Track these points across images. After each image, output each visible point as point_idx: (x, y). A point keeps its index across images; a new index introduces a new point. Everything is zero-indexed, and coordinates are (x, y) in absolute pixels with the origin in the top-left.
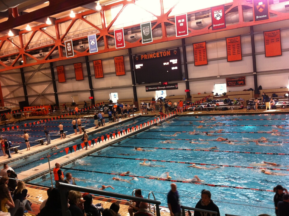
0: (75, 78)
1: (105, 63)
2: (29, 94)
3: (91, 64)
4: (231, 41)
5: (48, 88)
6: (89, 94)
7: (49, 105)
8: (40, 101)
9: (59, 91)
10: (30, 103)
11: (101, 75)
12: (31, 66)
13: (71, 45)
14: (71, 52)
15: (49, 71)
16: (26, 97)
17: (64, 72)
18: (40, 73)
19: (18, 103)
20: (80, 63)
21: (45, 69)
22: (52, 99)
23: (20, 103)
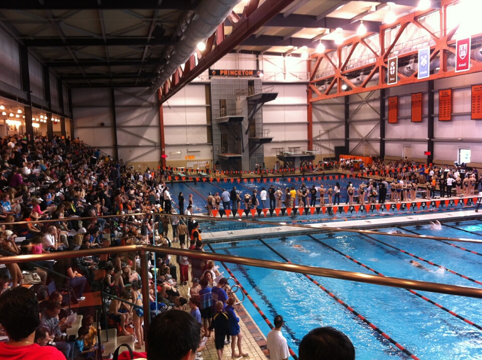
0: (411, 118)
1: (457, 94)
2: (351, 137)
3: (436, 97)
5: (374, 131)
6: (424, 147)
7: (371, 156)
8: (362, 150)
9: (388, 136)
10: (350, 150)
11: (448, 116)
12: (357, 94)
13: (395, 65)
14: (394, 76)
15: (377, 104)
16: (347, 141)
17: (397, 106)
18: (367, 106)
19: (333, 148)
20: (421, 94)
21: (374, 100)
22: (377, 147)
23: (336, 148)
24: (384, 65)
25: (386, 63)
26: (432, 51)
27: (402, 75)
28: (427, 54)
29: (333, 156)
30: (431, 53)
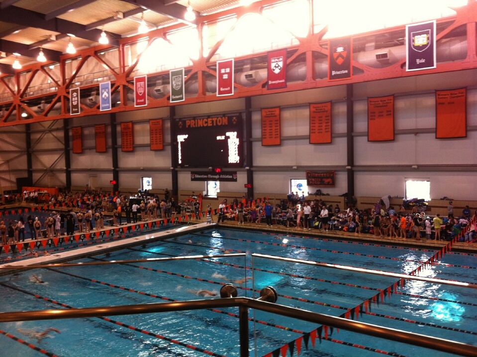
0: (95, 148)
1: (137, 127)
2: (34, 167)
3: (119, 129)
4: (316, 110)
5: (59, 161)
6: (110, 177)
7: (57, 188)
8: (47, 180)
9: (74, 166)
10: (34, 181)
11: (130, 147)
12: (38, 122)
13: (77, 96)
14: (77, 106)
15: (61, 134)
16: (30, 171)
17: (82, 137)
18: (50, 135)
19: (14, 179)
20: (103, 126)
21: (57, 130)
22: (63, 177)
23: (18, 180)
24: (66, 95)
25: (68, 93)
26: (112, 85)
27: (84, 106)
28: (108, 88)
29: (15, 188)
30: (112, 87)
